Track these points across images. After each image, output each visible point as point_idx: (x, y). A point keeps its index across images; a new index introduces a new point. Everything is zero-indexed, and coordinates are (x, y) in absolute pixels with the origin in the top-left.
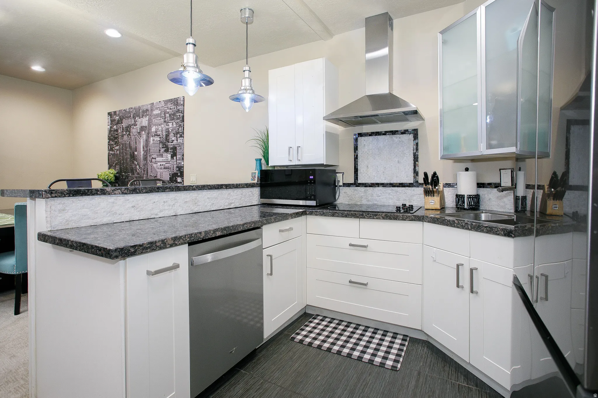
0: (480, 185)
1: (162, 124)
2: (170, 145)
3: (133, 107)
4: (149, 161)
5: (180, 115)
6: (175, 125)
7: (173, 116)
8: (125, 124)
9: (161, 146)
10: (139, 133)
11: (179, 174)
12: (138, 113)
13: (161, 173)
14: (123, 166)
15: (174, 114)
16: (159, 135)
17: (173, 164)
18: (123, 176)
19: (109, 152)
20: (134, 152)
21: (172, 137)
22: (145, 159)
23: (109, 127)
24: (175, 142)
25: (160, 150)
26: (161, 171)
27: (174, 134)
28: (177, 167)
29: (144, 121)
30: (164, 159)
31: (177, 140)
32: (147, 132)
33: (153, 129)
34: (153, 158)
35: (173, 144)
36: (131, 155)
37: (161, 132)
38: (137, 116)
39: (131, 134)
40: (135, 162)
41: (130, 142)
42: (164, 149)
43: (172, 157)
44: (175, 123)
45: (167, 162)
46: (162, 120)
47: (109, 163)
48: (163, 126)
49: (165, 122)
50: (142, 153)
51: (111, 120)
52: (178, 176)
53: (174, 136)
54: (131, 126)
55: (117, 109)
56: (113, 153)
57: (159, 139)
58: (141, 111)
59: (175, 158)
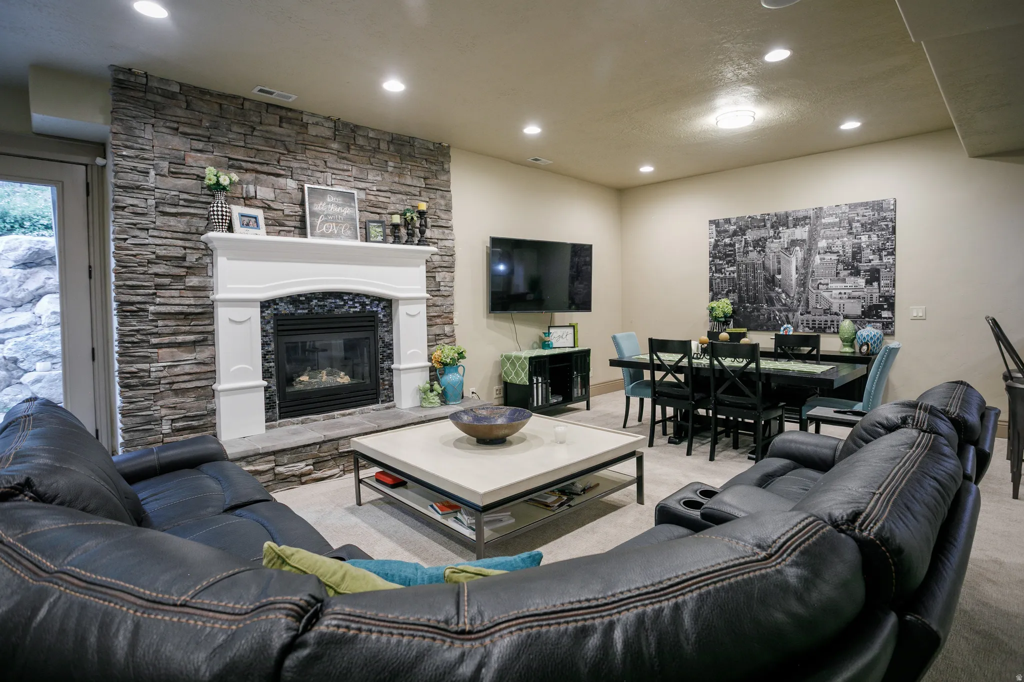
1: (842, 237)
2: (863, 266)
3: (772, 212)
4: (810, 288)
5: (887, 225)
6: (876, 239)
7: (868, 227)
8: (751, 235)
9: (841, 266)
10: (787, 248)
11: (886, 307)
12: (781, 221)
13: (842, 305)
14: (747, 294)
15: (873, 223)
16: (838, 252)
17: (874, 293)
18: (745, 308)
19: (713, 275)
20: (774, 276)
21: (867, 254)
22: (803, 283)
23: (713, 240)
24: (876, 262)
25: (838, 273)
26: (842, 301)
27: (874, 251)
28: (880, 297)
29: (801, 233)
30: (846, 285)
31: (881, 259)
32: (806, 247)
33: (822, 244)
34: (820, 283)
35: (870, 264)
36: (766, 279)
37: (841, 248)
38: (783, 225)
39: (767, 250)
40: (777, 289)
41: (763, 262)
42: (849, 271)
43: (869, 282)
44: (875, 236)
45: (856, 289)
46: (845, 232)
47: (711, 290)
48: (845, 239)
49: (850, 234)
50: (794, 276)
51: (716, 231)
52: (884, 309)
53: (873, 254)
54: (766, 240)
55: (733, 215)
56: (721, 276)
57: (838, 258)
58: (790, 218)
59: (875, 284)
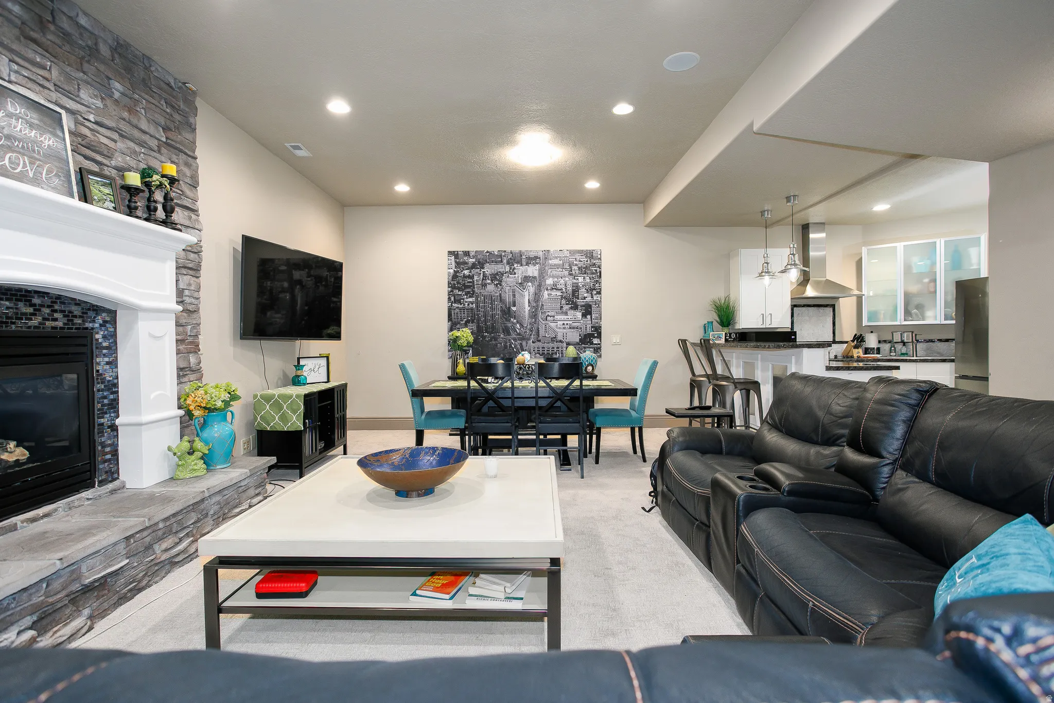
0: (879, 342)
1: (565, 277)
2: (580, 302)
3: (508, 249)
4: (540, 319)
5: (596, 270)
6: (588, 280)
7: (584, 270)
8: (489, 269)
9: (564, 302)
10: (521, 283)
11: (596, 335)
12: (515, 259)
13: (565, 334)
14: (486, 324)
15: (586, 268)
16: (561, 289)
17: (587, 325)
18: (484, 337)
19: (451, 305)
20: (509, 308)
21: (583, 292)
22: (534, 315)
23: (452, 271)
24: (589, 299)
25: (562, 307)
26: (565, 331)
27: (587, 290)
28: (592, 327)
29: (533, 271)
30: (568, 317)
31: (592, 297)
32: (536, 283)
33: (550, 281)
34: (548, 316)
35: (585, 301)
36: (502, 311)
37: (564, 286)
38: (517, 263)
39: (503, 284)
40: (512, 320)
41: (500, 294)
42: (570, 306)
43: (584, 315)
44: (588, 278)
45: (575, 321)
46: (566, 273)
47: (450, 318)
48: (567, 279)
49: (571, 275)
50: (527, 308)
51: (456, 262)
52: (595, 337)
53: (587, 293)
54: (503, 274)
55: (472, 248)
56: (459, 306)
57: (561, 294)
58: (524, 257)
59: (589, 317)
